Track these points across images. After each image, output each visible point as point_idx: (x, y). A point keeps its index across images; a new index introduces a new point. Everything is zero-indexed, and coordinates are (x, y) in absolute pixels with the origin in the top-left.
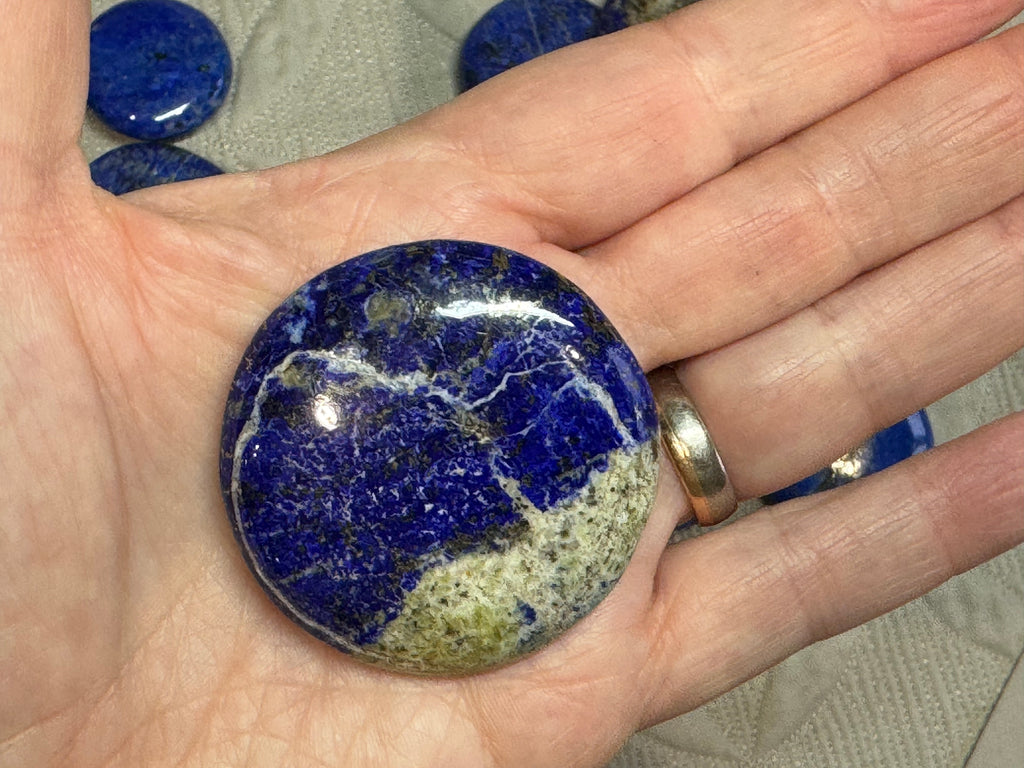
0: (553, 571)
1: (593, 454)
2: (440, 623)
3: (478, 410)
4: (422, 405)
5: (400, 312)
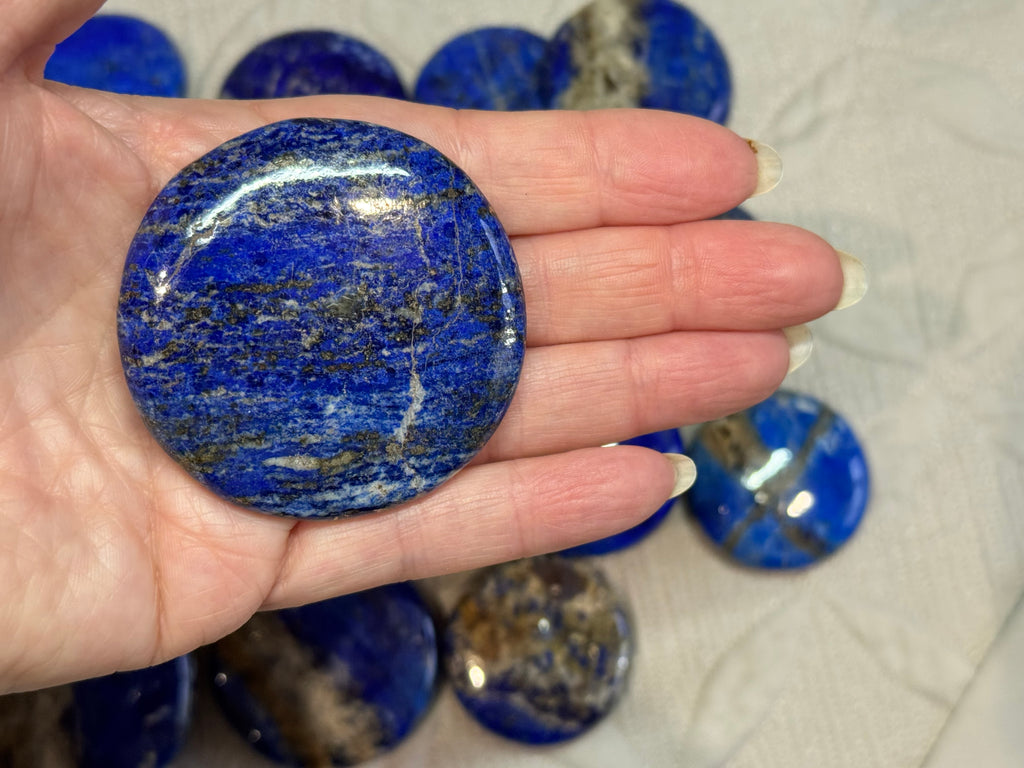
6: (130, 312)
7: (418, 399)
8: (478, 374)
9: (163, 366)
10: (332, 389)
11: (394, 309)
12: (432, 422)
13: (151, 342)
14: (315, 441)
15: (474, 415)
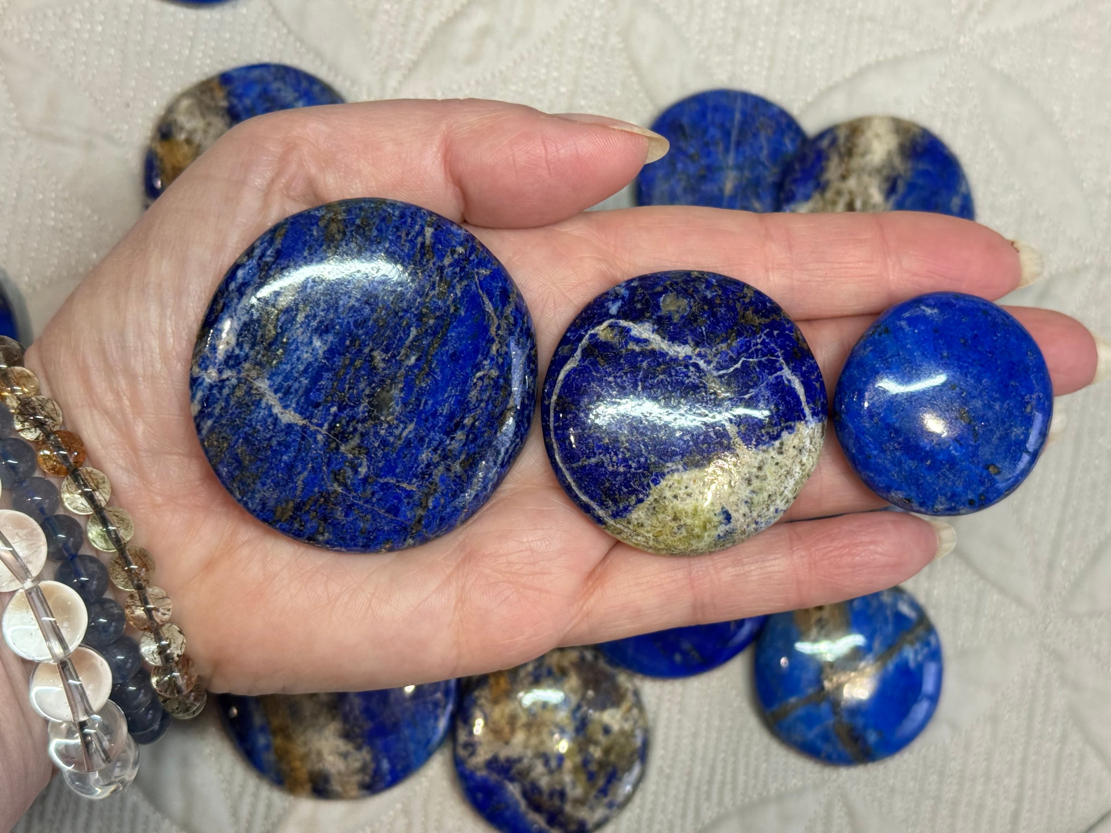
0: (748, 491)
1: (787, 421)
2: (670, 510)
3: (721, 377)
4: (686, 366)
5: (682, 307)
6: (467, 241)
7: (282, 413)
8: (271, 472)
9: (420, 239)
10: (331, 353)
11: (362, 435)
12: (256, 414)
13: (440, 243)
14: (299, 316)
15: (239, 451)
